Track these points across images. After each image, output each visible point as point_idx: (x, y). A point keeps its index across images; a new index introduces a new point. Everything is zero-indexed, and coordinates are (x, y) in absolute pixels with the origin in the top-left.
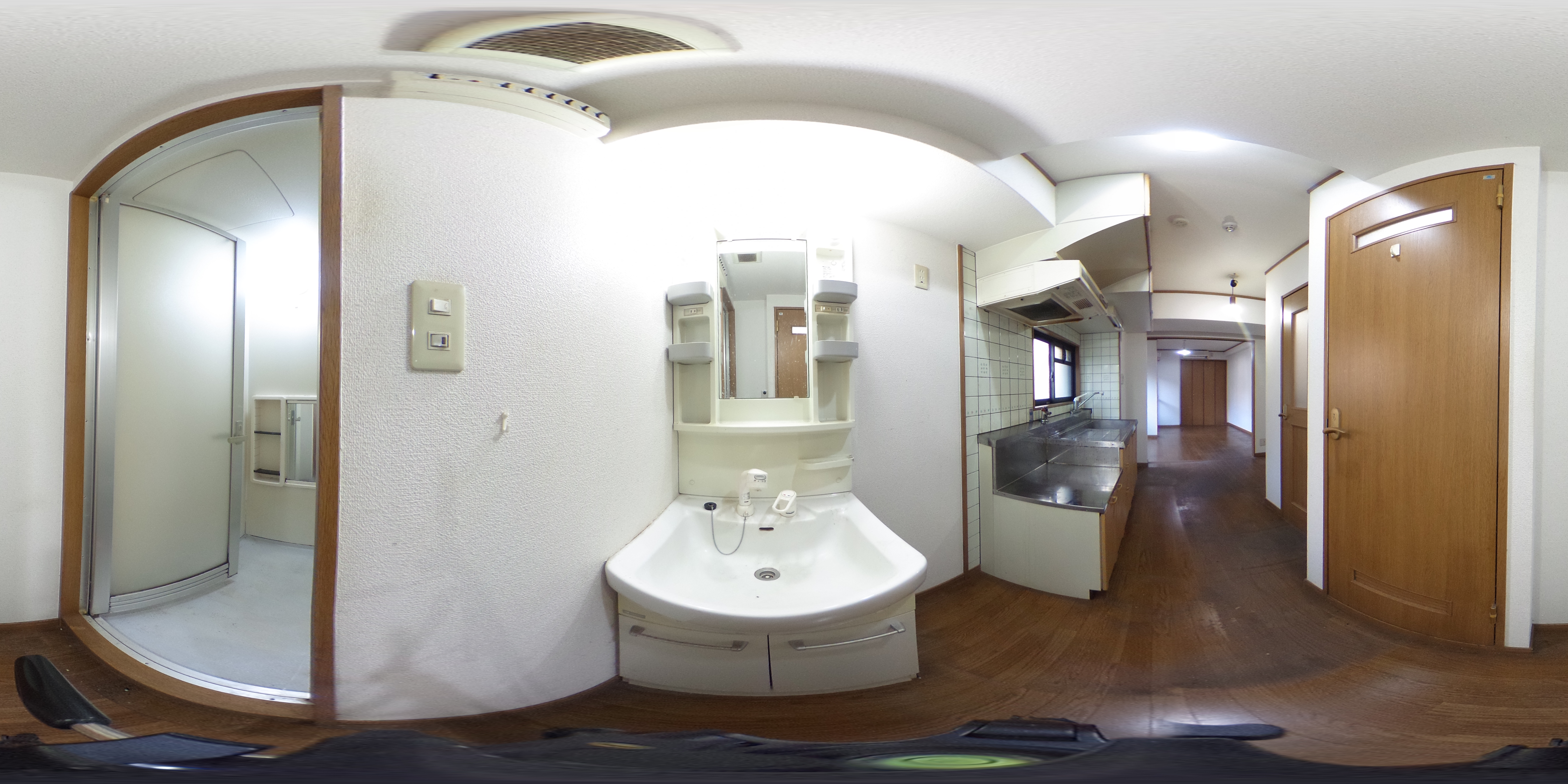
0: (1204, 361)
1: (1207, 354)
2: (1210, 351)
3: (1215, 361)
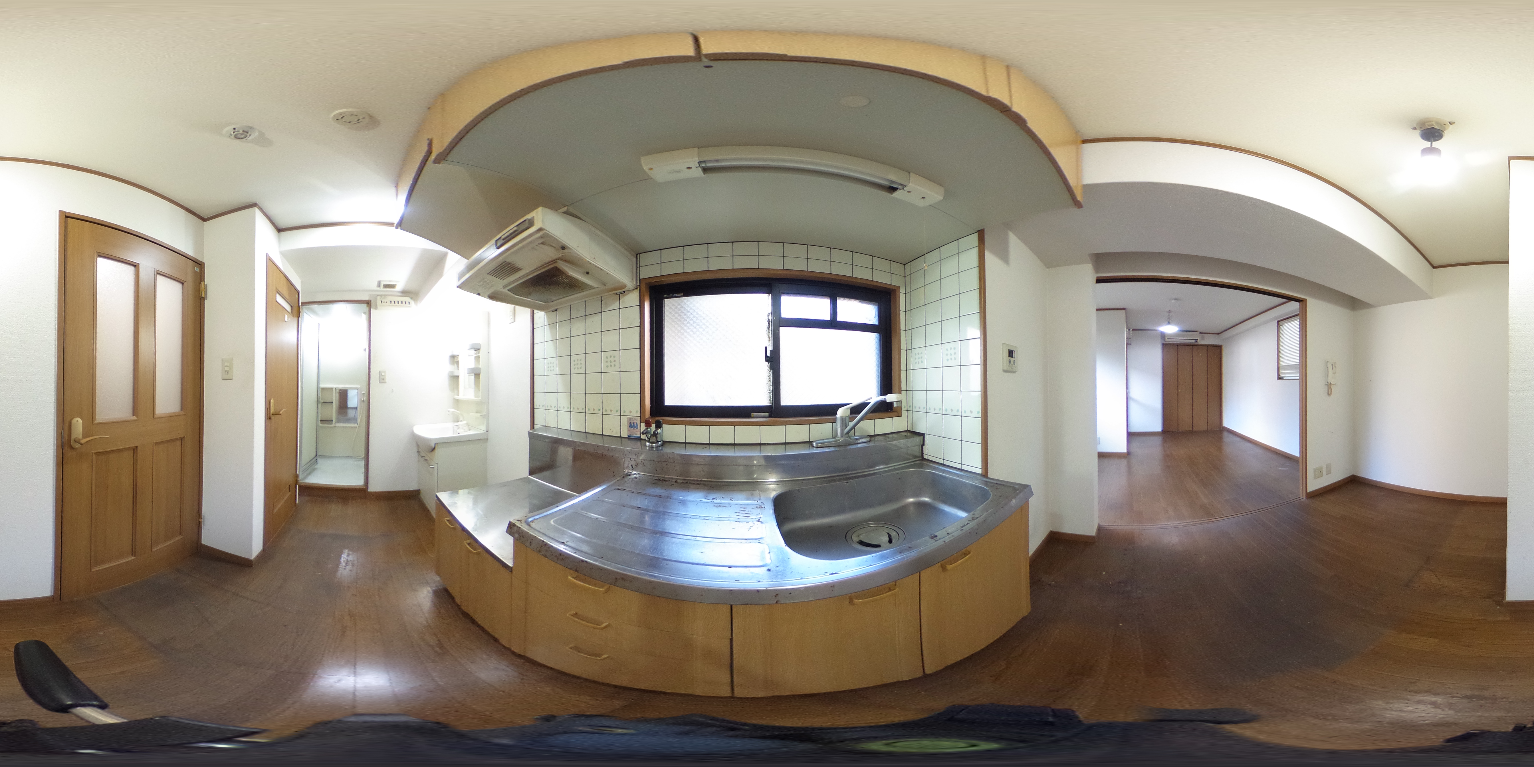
0: (1192, 345)
1: (1197, 336)
2: (1200, 333)
3: (1207, 346)
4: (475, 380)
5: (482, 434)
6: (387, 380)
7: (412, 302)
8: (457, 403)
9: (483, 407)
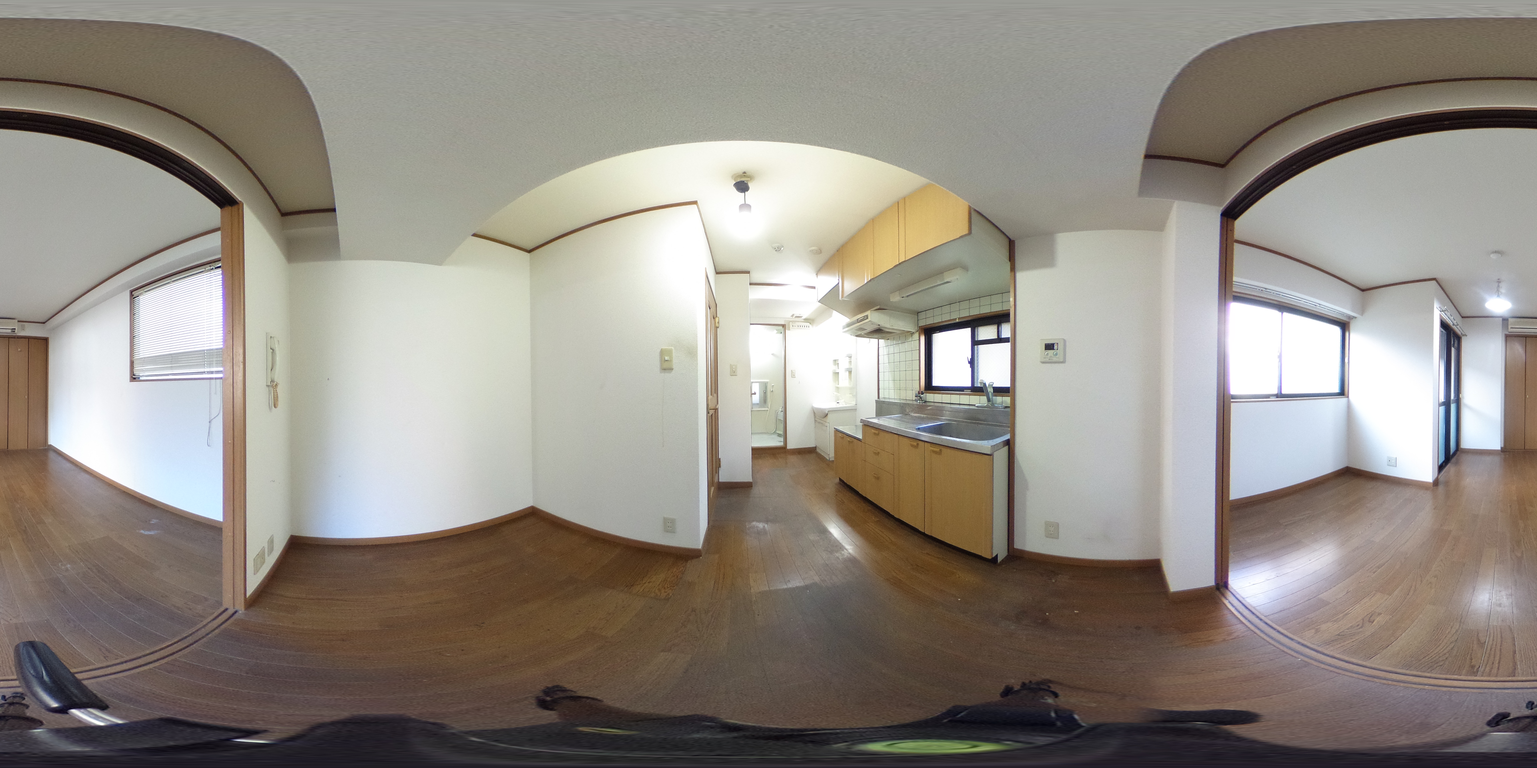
0: (9, 337)
1: (14, 325)
2: (19, 321)
3: (29, 338)
4: (849, 375)
5: (853, 406)
6: (796, 376)
7: (810, 326)
8: (838, 389)
9: (853, 390)
